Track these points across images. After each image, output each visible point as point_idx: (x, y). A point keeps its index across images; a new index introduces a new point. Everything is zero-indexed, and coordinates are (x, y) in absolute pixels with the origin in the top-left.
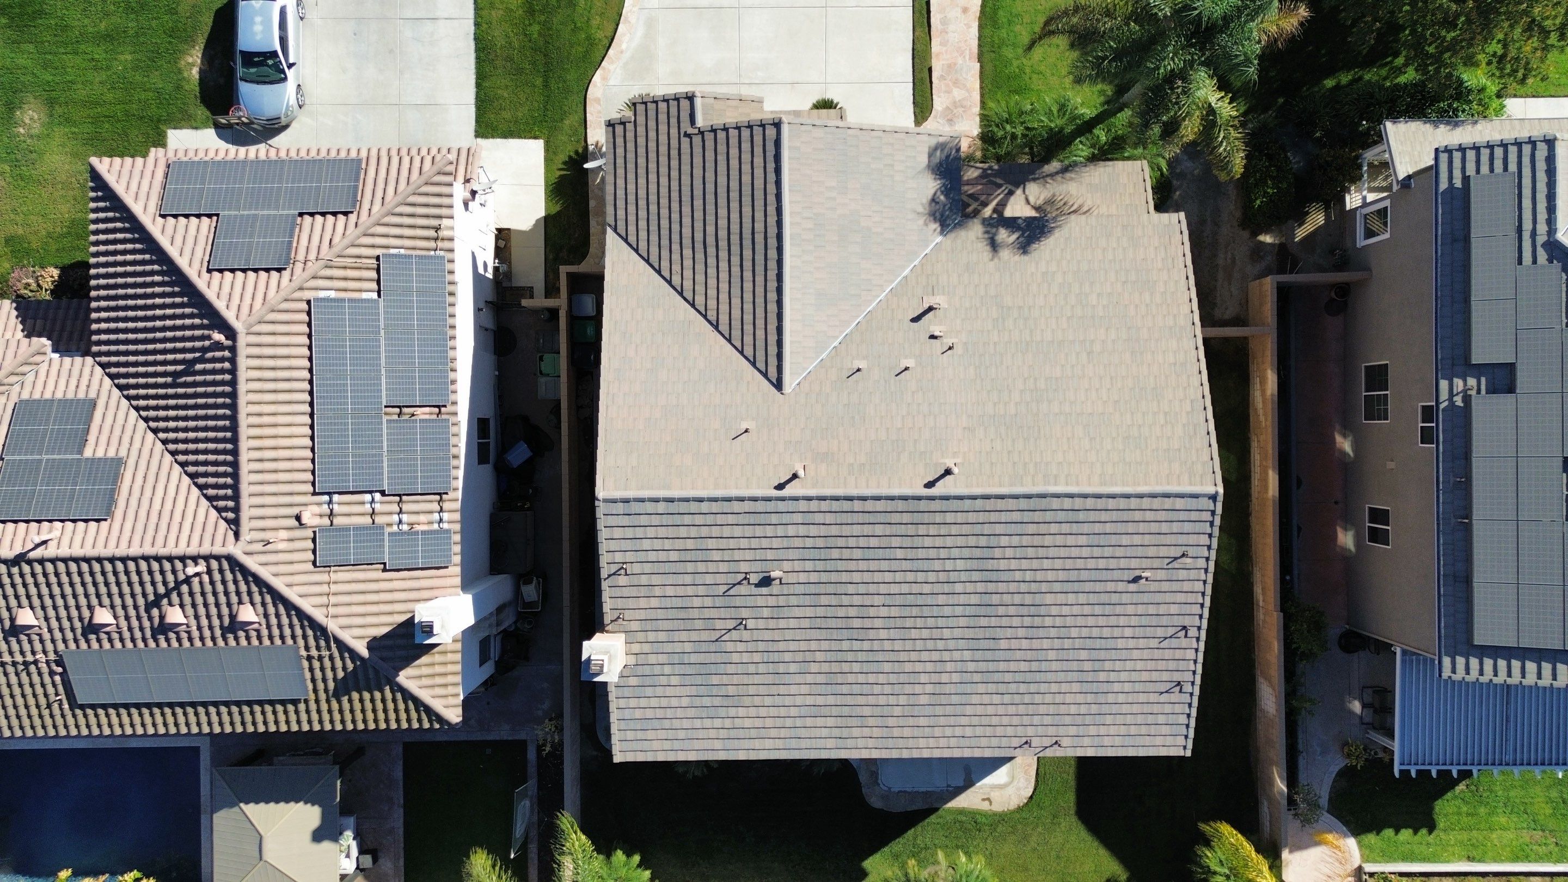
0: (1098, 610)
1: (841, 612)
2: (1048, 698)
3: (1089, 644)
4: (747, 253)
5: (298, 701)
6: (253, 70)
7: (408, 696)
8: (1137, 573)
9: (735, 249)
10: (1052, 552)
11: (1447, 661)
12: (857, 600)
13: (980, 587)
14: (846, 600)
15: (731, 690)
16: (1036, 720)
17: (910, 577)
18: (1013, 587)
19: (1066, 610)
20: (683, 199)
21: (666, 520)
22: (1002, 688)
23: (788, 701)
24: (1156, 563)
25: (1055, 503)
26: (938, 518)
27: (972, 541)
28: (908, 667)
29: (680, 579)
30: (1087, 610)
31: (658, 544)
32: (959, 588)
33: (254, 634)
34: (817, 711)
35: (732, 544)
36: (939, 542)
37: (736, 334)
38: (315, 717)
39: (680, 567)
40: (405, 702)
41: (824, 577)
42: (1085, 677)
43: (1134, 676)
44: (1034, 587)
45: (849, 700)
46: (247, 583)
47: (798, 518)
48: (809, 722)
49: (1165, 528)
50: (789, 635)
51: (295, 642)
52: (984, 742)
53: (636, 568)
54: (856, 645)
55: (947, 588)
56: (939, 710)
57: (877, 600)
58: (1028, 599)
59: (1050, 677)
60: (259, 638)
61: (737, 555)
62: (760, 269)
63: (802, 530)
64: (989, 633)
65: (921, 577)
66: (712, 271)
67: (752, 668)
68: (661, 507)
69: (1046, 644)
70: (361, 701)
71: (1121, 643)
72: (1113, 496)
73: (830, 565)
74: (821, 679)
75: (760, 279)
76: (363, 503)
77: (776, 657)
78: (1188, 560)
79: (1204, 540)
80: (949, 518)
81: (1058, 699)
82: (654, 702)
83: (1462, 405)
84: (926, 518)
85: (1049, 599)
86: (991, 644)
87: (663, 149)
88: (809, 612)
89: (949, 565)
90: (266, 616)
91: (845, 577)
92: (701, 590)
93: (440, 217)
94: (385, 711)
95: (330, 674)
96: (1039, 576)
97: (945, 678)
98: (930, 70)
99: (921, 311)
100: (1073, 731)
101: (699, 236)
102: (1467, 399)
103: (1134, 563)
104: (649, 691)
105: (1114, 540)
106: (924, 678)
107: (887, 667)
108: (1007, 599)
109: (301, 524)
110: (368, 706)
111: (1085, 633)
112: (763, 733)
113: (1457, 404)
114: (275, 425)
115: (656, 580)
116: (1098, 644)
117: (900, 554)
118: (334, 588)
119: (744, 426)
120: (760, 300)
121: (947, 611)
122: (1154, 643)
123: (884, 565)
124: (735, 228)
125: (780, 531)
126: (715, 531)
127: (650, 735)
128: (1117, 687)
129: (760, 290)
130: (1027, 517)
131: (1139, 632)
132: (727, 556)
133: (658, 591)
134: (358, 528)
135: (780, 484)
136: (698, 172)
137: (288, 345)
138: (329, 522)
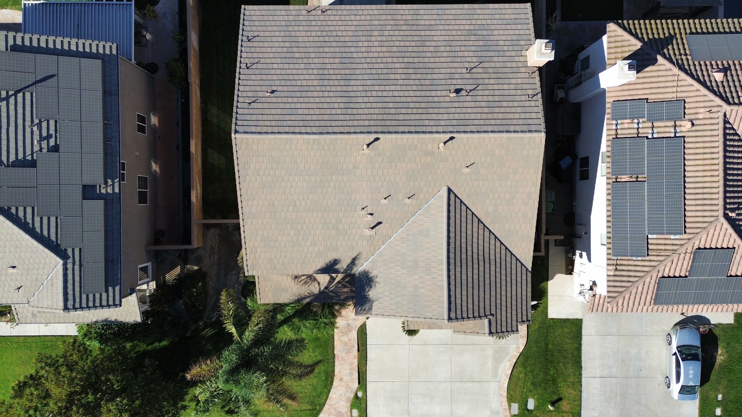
0: (291, 77)
1: (419, 76)
2: (314, 34)
3: (295, 61)
4: (464, 256)
5: (689, 34)
6: (693, 352)
7: (636, 36)
8: (272, 95)
9: (470, 259)
10: (315, 106)
11: (114, 52)
12: (411, 82)
13: (350, 88)
14: (417, 82)
15: (473, 38)
16: (319, 23)
17: (385, 94)
18: (334, 89)
19: (307, 77)
20: (495, 284)
21: (510, 122)
22: (337, 39)
23: (444, 33)
24: (263, 100)
25: (314, 129)
26: (372, 123)
27: (355, 111)
28: (384, 49)
29: (501, 92)
30: (296, 77)
31: (513, 110)
32: (361, 88)
33: (715, 67)
34: (430, 27)
35: (475, 110)
36: (371, 111)
37: (470, 217)
38: (681, 26)
39: (501, 98)
40: (636, 33)
41: (428, 93)
42: (296, 44)
43: (271, 44)
44: (323, 89)
45: (413, 33)
46: (719, 92)
47: (442, 123)
48: (433, 22)
49: (260, 117)
50: (445, 65)
51: (694, 62)
52: (345, 13)
53: (523, 98)
54: (411, 60)
55: (367, 88)
56: (368, 28)
57: (401, 82)
58: (326, 83)
59: (313, 44)
60: (712, 65)
61: (473, 104)
62: (458, 248)
63: (440, 117)
64: (345, 66)
65: (380, 94)
66: (481, 248)
67: (463, 48)
68: (512, 128)
69: (316, 61)
70: (659, 34)
71: (279, 61)
72: (286, 133)
73: (425, 99)
74: (427, 44)
75: (458, 243)
76: (658, 133)
77: (451, 54)
78: (247, 101)
79: (240, 111)
80: (366, 123)
81: (309, 34)
82: (511, 32)
83: (108, 180)
84: (378, 123)
85: (316, 83)
86: (344, 61)
87: (504, 308)
88: (435, 76)
89: (366, 100)
90: (709, 76)
91: (418, 93)
92: (490, 87)
93: (614, 276)
94: (646, 29)
95: (675, 47)
96: (321, 94)
97: (366, 44)
98: (358, 350)
99: (377, 227)
100: (301, 18)
101: (487, 265)
102: (106, 183)
103: (274, 100)
104: (514, 38)
105: (285, 112)
106: (376, 44)
107: (395, 49)
108: (336, 83)
109: (692, 121)
110: (655, 31)
111: (297, 66)
112: (456, 17)
113: (111, 181)
114: (704, 171)
115: (513, 92)
116: (290, 61)
117: (391, 105)
118: (674, 89)
119: (468, 170)
120: (458, 233)
121: (366, 77)
122: (262, 61)
123: (398, 99)
124: (470, 269)
125: (451, 116)
126: (484, 116)
127: (513, 17)
128: (280, 39)
129: (458, 238)
130: (328, 123)
131: (270, 66)
132: (478, 104)
133: (512, 87)
134: (661, 120)
135: (452, 140)
136: (487, 297)
137: (697, 211)
138: (677, 123)
